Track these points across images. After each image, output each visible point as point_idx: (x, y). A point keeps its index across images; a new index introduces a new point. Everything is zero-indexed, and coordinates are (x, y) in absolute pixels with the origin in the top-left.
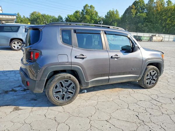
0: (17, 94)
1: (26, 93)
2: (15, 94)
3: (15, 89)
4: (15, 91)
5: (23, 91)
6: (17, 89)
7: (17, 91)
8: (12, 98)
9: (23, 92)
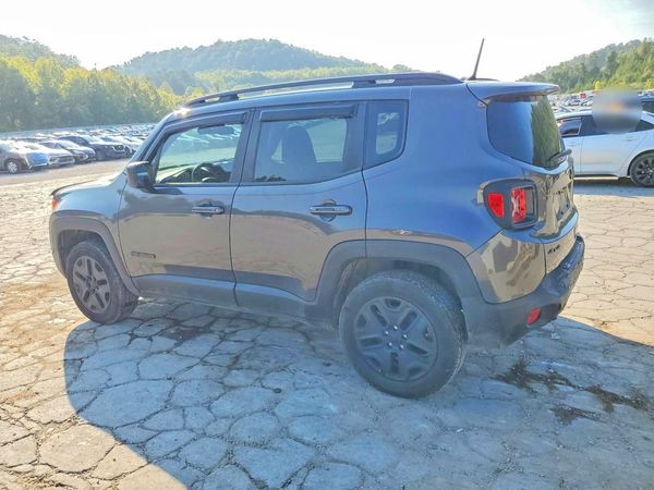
0: (590, 371)
1: (554, 364)
2: (601, 376)
3: (598, 408)
4: (596, 390)
5: (560, 377)
6: (583, 401)
7: (587, 386)
8: (614, 364)
9: (564, 375)
